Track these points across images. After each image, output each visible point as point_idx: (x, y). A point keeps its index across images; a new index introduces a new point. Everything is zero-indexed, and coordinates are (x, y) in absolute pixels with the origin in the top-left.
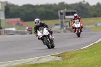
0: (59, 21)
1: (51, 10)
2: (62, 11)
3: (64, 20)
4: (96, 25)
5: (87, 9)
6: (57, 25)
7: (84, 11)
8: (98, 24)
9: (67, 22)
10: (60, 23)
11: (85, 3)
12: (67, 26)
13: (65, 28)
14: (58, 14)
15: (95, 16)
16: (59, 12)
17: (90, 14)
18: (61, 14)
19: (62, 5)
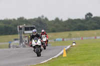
0: (18, 36)
1: (10, 26)
2: (21, 27)
3: (23, 35)
4: (55, 40)
5: (46, 24)
6: (16, 40)
7: (43, 26)
8: (57, 39)
9: (26, 37)
10: (19, 38)
11: (44, 18)
12: (26, 41)
13: (24, 43)
14: (17, 29)
15: (54, 31)
16: (18, 27)
17: (49, 30)
18: (21, 29)
19: (21, 20)
